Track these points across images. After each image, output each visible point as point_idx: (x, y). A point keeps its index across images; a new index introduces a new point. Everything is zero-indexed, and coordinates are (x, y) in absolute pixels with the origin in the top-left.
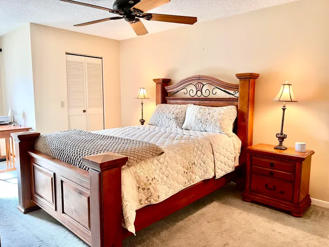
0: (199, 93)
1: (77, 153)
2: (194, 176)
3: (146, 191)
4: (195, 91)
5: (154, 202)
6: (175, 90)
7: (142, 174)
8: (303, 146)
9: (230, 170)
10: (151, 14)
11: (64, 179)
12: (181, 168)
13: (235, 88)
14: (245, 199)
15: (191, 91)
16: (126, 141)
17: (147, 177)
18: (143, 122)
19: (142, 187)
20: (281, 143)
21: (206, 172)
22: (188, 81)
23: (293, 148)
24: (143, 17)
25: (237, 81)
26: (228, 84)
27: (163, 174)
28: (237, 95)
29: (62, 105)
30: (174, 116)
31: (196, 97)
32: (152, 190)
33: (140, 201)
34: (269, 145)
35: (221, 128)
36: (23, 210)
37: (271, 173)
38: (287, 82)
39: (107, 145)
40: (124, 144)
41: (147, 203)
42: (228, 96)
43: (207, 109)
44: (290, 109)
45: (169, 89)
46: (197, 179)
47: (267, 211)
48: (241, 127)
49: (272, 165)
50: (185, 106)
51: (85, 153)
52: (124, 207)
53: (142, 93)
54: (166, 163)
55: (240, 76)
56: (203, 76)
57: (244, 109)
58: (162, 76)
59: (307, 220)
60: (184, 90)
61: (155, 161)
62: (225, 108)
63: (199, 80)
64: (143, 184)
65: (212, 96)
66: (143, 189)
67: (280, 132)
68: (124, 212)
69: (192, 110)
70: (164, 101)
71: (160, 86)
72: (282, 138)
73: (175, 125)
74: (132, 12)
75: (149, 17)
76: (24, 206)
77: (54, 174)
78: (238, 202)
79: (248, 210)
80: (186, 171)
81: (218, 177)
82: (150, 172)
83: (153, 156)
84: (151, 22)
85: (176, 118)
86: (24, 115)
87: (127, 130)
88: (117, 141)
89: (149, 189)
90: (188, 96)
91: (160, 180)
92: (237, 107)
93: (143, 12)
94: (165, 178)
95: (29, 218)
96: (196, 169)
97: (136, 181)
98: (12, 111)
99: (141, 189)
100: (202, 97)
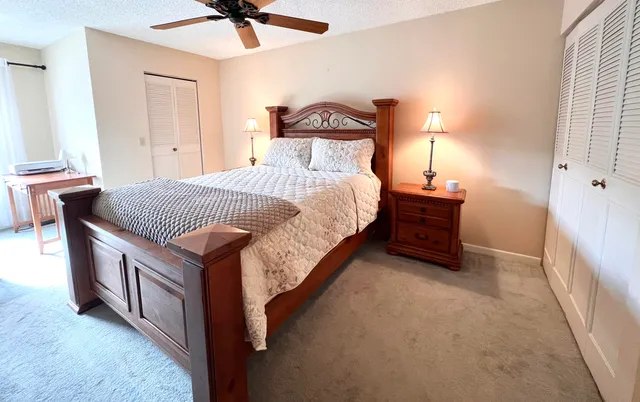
0: (325, 124)
1: (161, 223)
2: (336, 235)
3: (277, 274)
4: (320, 121)
5: (289, 288)
6: (294, 120)
7: (271, 249)
8: (456, 185)
9: (372, 218)
10: (267, 15)
11: (139, 266)
12: (321, 228)
13: (372, 117)
14: (390, 252)
15: (316, 120)
16: (239, 197)
17: (279, 253)
18: (253, 161)
19: (271, 270)
20: (430, 182)
21: (349, 227)
22: (311, 109)
23: (444, 188)
24: (255, 18)
25: (374, 109)
26: (361, 112)
27: (299, 242)
28: (374, 125)
29: (143, 142)
30: (296, 153)
31: (322, 128)
32: (287, 271)
33: (270, 290)
34: (415, 185)
35: (359, 166)
36: (77, 309)
37: (423, 220)
38: (435, 110)
39: (210, 207)
40: (238, 203)
41: (280, 291)
42: (361, 127)
43: (340, 144)
44: (440, 141)
45: (287, 119)
46: (340, 238)
47: (419, 265)
48: (380, 164)
49: (423, 210)
50: (309, 140)
51: (174, 223)
52: (248, 314)
53: (251, 125)
54: (302, 226)
55: (377, 103)
56: (330, 103)
57: (384, 143)
58: (276, 103)
59: (467, 274)
60: (306, 121)
61: (289, 226)
62: (360, 141)
63: (325, 107)
64: (273, 265)
65: (341, 127)
66: (274, 272)
67: (428, 169)
68: (249, 323)
69: (319, 145)
70: (281, 134)
71: (275, 115)
72: (430, 176)
73: (298, 164)
74: (240, 8)
75: (264, 18)
76: (78, 301)
77: (124, 256)
78: (382, 255)
79: (399, 268)
80: (327, 230)
81: (361, 230)
82: (282, 243)
83: (286, 219)
84: (268, 27)
85: (300, 156)
86: (84, 159)
87: (236, 175)
88: (225, 197)
89: (282, 271)
90: (311, 127)
91: (296, 253)
92: (375, 140)
93: (256, 8)
94: (302, 247)
95: (87, 320)
96: (338, 226)
97: (262, 264)
98: (65, 153)
99: (270, 274)
100: (329, 128)
